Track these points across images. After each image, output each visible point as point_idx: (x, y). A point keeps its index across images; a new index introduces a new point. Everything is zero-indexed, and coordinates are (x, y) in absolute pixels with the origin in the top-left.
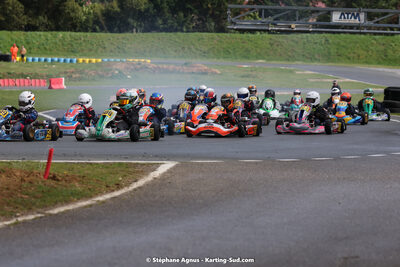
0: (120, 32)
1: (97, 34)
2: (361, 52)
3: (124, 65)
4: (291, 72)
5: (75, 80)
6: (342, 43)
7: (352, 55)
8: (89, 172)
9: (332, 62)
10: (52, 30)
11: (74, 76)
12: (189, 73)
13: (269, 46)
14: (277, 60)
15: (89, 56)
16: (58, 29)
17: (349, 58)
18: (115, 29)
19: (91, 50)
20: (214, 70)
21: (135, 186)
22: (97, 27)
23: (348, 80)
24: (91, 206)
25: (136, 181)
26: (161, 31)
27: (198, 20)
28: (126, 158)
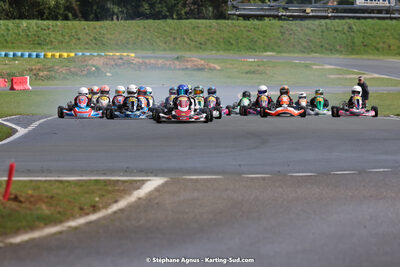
0: (97, 19)
1: (69, 23)
2: (392, 41)
3: (102, 60)
4: (307, 66)
5: (43, 79)
6: (369, 31)
7: (381, 45)
8: (60, 191)
9: (357, 54)
10: (14, 18)
11: (41, 74)
12: (183, 69)
13: (280, 35)
14: (289, 52)
15: (60, 50)
16: (22, 17)
17: (378, 50)
18: (92, 16)
19: (62, 42)
20: (212, 65)
21: (115, 207)
22: (70, 15)
23: (377, 76)
24: (61, 233)
25: (116, 202)
26: (147, 18)
27: (194, 3)
28: (104, 174)
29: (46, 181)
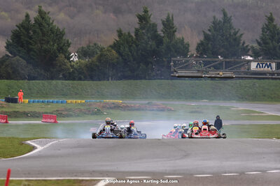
0: (100, 80)
1: (82, 82)
3: (101, 105)
4: (228, 108)
5: (64, 116)
6: (266, 87)
11: (64, 113)
18: (96, 78)
22: (82, 77)
26: (130, 79)
27: (158, 70)
28: (76, 176)
29: (36, 180)
